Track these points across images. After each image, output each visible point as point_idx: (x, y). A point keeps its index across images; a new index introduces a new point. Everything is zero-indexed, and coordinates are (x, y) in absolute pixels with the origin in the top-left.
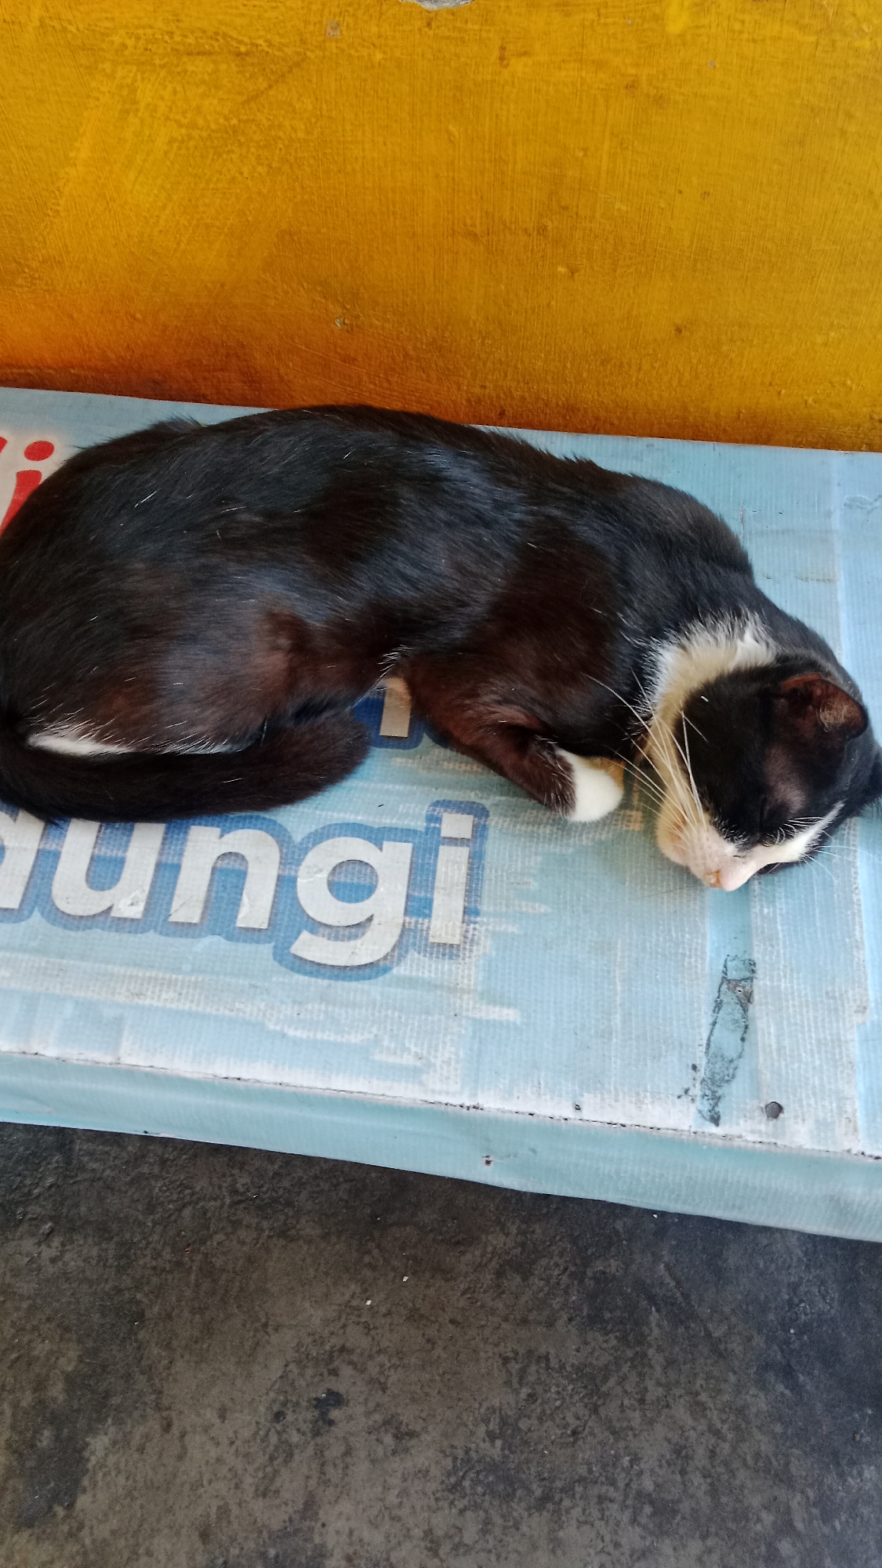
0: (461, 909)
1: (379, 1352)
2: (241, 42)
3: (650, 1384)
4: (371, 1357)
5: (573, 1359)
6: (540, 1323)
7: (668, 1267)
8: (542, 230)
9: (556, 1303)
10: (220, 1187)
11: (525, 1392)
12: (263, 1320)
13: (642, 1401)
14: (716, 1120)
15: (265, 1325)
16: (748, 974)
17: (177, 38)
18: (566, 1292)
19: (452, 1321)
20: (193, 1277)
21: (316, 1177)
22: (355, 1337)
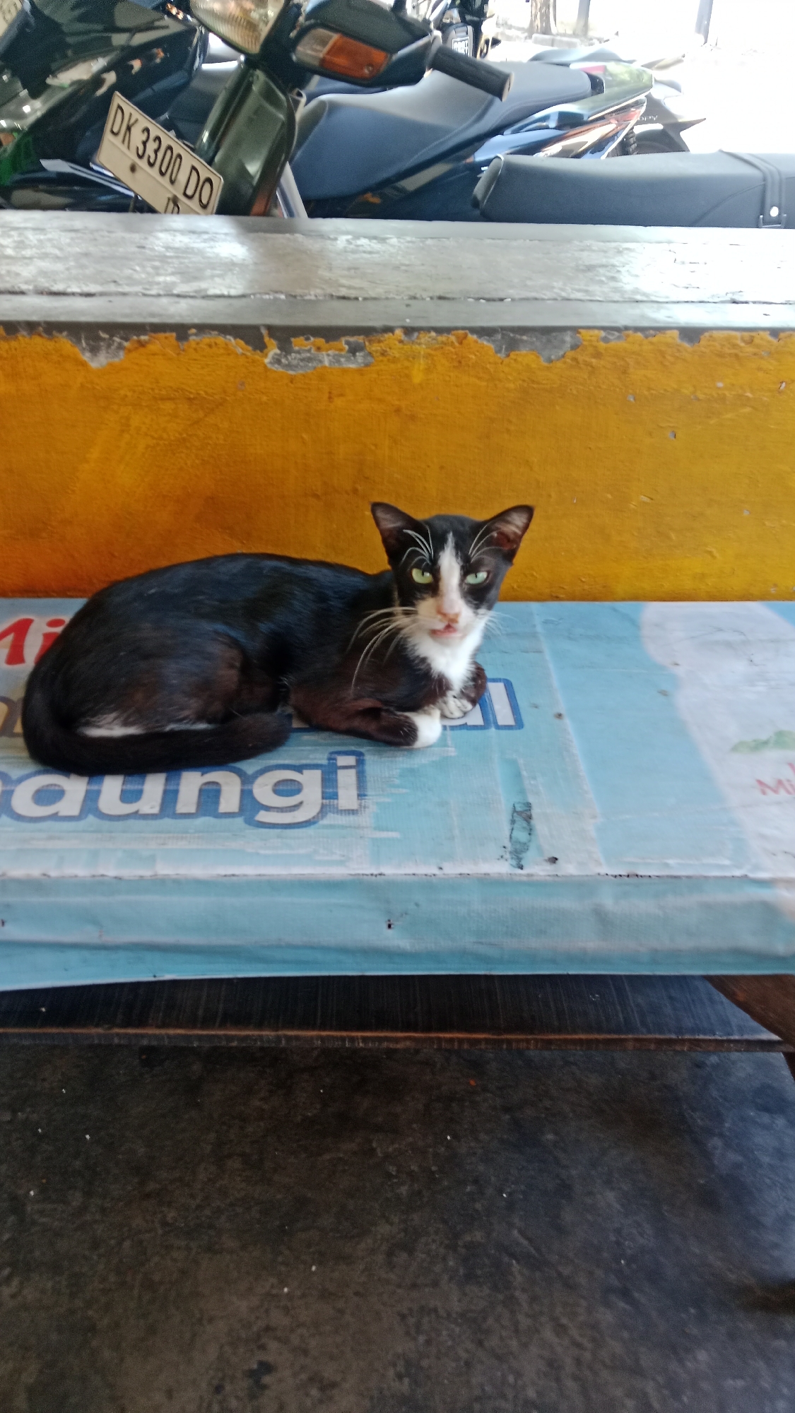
1: (298, 1326)
3: (521, 1317)
4: (292, 1331)
5: (456, 1306)
6: (426, 1285)
7: (521, 1232)
9: (438, 1268)
10: (153, 1222)
11: (422, 1339)
12: (198, 1316)
13: (517, 1331)
14: (521, 867)
15: (200, 1320)
16: (527, 808)
18: (444, 1259)
19: (357, 1294)
20: (136, 1292)
21: (232, 1205)
22: (278, 1318)
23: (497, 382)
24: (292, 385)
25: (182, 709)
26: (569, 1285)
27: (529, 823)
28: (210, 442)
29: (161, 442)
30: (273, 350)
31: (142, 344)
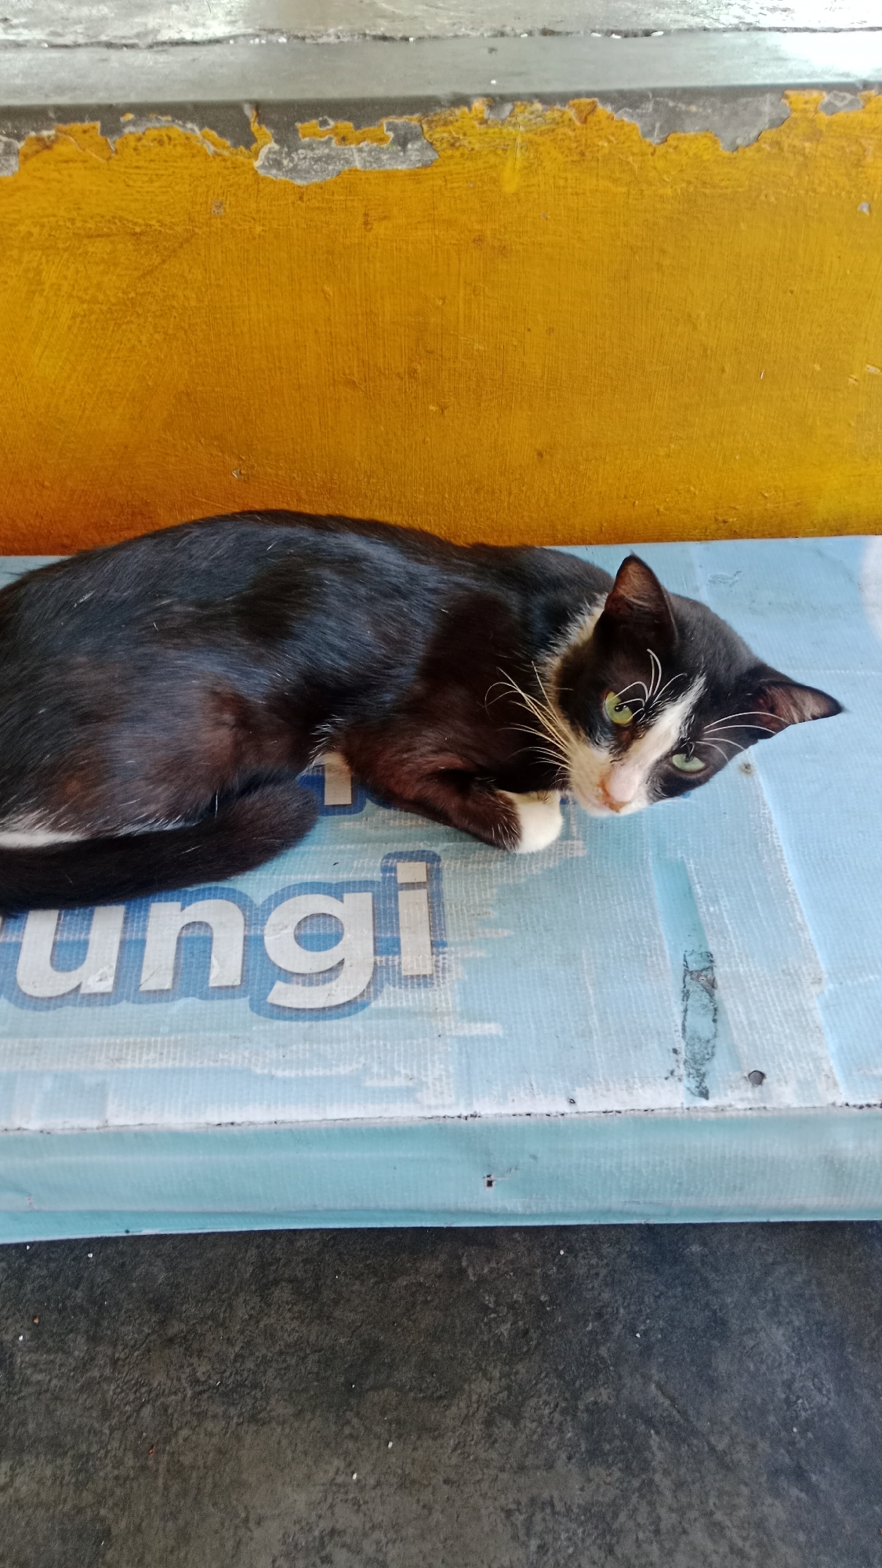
0: (429, 943)
1: (373, 1528)
2: (135, 224)
3: (663, 1512)
4: (365, 1535)
5: (579, 1499)
6: (538, 1467)
7: (659, 1387)
8: (412, 373)
9: (552, 1443)
10: (179, 1380)
11: (534, 1544)
12: (243, 1515)
13: (657, 1532)
14: (705, 1094)
15: (246, 1520)
16: (708, 965)
17: (79, 224)
18: (560, 1430)
19: (446, 1482)
20: (160, 1481)
21: (281, 1353)
22: (346, 1518)
23: (644, 187)
24: (303, 205)
25: (144, 803)
26: (726, 1465)
27: (712, 996)
28: (175, 303)
29: (97, 307)
30: (268, 145)
31: (46, 145)
